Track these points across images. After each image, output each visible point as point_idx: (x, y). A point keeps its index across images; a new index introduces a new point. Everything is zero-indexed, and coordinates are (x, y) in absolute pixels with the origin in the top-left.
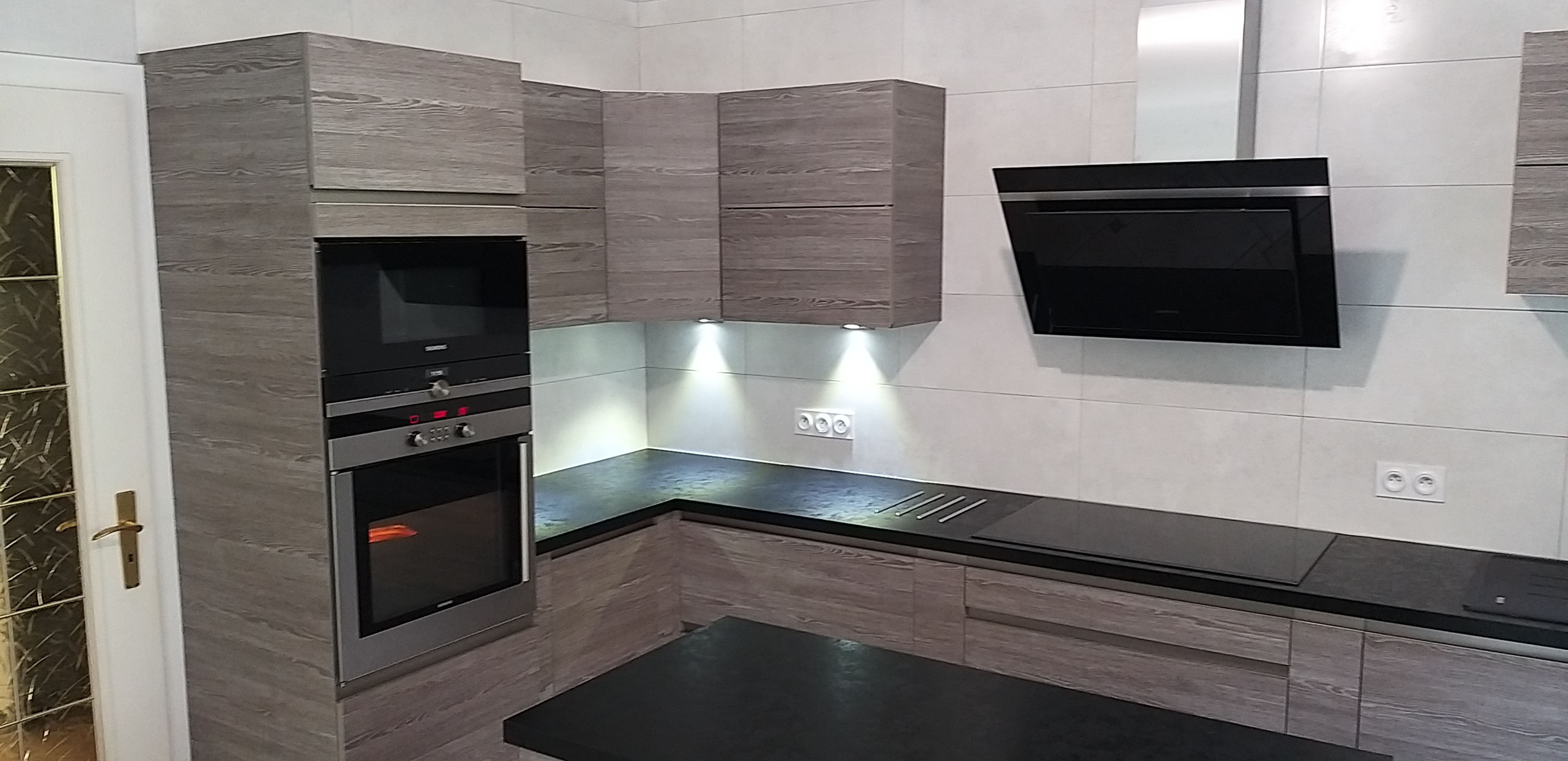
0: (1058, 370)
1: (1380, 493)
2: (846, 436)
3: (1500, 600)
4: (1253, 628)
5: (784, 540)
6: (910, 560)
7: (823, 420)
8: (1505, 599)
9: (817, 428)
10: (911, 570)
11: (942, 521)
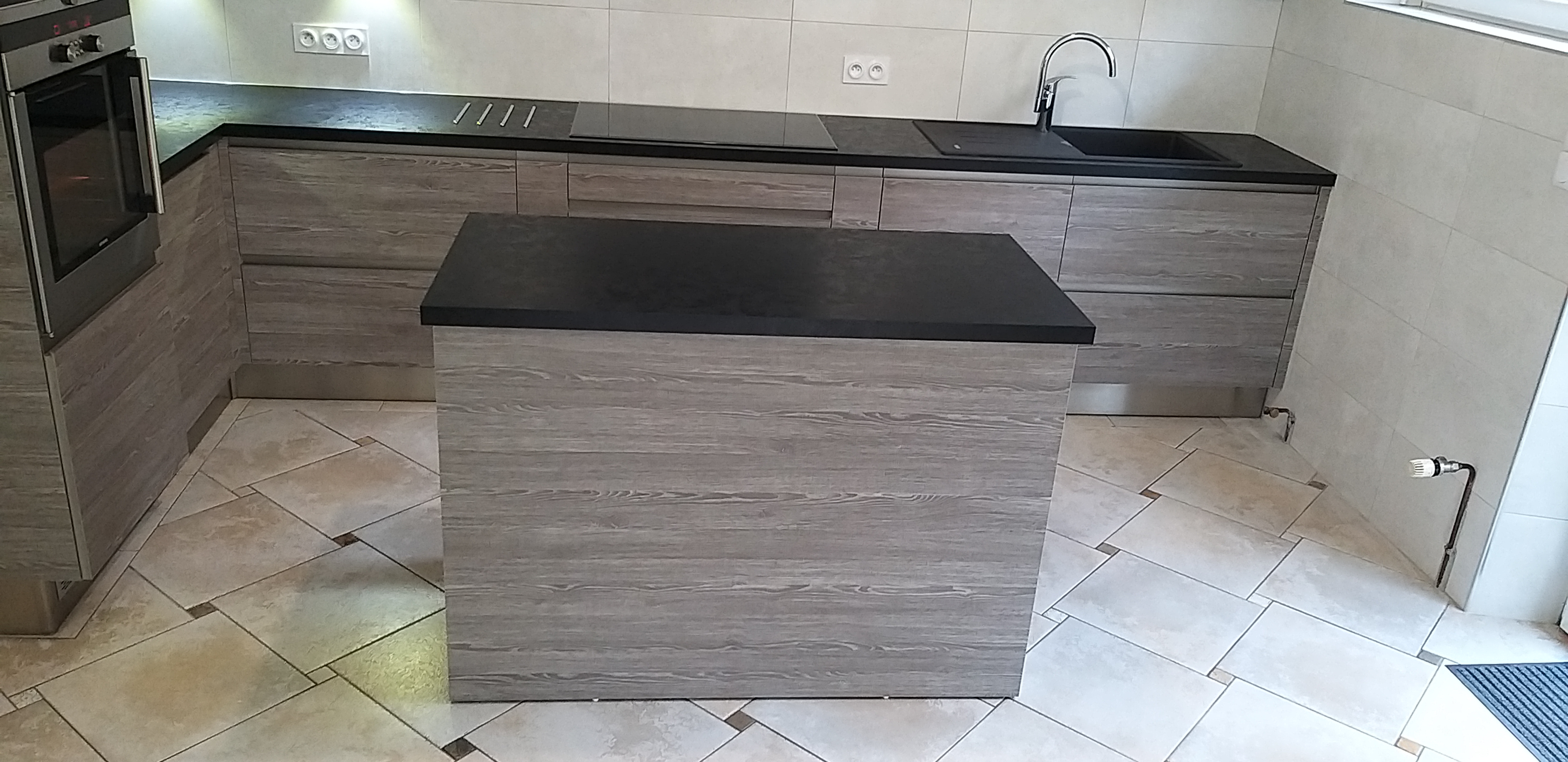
1: (846, 80)
2: (361, 52)
3: (957, 147)
4: (808, 186)
5: (368, 157)
6: (512, 163)
7: (331, 36)
8: (959, 146)
9: (323, 43)
10: (514, 172)
11: (526, 126)
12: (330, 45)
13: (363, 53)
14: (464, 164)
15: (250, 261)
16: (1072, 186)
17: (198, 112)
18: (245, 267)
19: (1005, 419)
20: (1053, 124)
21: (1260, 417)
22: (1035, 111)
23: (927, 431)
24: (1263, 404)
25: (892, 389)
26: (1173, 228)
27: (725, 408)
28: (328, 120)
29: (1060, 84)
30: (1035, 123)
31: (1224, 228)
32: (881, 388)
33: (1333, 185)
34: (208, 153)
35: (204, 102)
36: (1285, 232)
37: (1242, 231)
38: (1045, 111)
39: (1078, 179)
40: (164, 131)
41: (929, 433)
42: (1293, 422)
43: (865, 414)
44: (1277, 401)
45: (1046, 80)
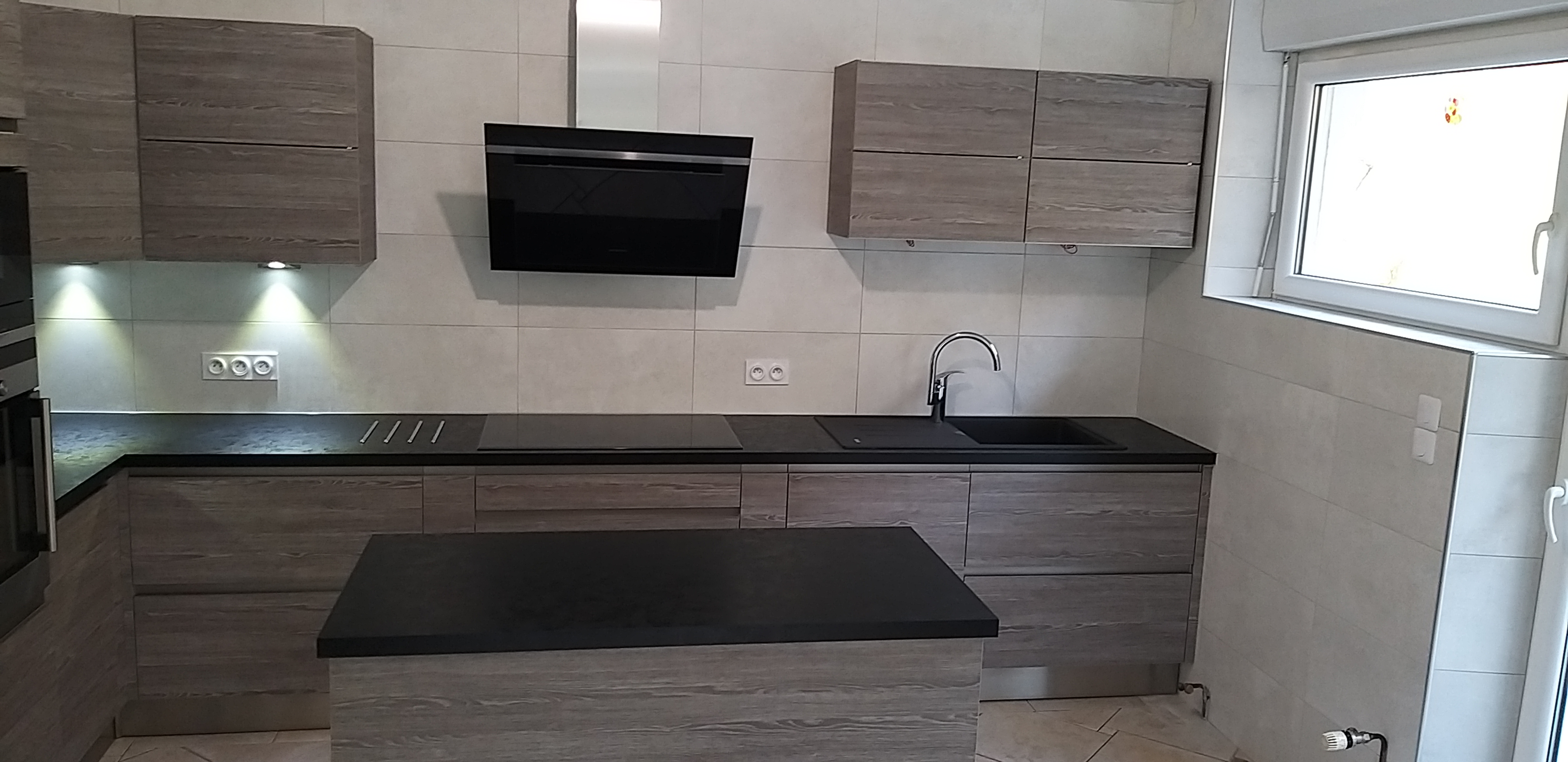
0: (495, 302)
1: (748, 382)
2: (270, 377)
3: (857, 441)
4: (716, 485)
5: (272, 480)
6: (418, 479)
7: (241, 362)
8: (860, 440)
9: (233, 371)
10: (420, 487)
11: (433, 441)
12: (238, 372)
13: (272, 378)
14: (370, 482)
15: (142, 592)
16: (970, 474)
17: (99, 444)
18: (137, 598)
19: (918, 718)
20: (946, 414)
21: (1177, 693)
22: (929, 404)
23: (841, 736)
24: (1178, 680)
25: (803, 694)
26: (1070, 510)
27: (634, 725)
28: (232, 446)
29: (950, 378)
30: (930, 414)
31: (1119, 507)
32: (793, 693)
33: (1214, 463)
34: (106, 485)
35: (107, 433)
36: (1175, 509)
37: (1136, 511)
38: (938, 403)
39: (974, 467)
40: (63, 465)
41: (844, 738)
42: (1208, 698)
43: (778, 721)
44: (1191, 676)
45: (937, 374)
